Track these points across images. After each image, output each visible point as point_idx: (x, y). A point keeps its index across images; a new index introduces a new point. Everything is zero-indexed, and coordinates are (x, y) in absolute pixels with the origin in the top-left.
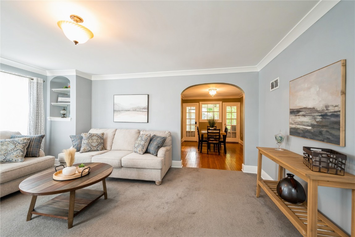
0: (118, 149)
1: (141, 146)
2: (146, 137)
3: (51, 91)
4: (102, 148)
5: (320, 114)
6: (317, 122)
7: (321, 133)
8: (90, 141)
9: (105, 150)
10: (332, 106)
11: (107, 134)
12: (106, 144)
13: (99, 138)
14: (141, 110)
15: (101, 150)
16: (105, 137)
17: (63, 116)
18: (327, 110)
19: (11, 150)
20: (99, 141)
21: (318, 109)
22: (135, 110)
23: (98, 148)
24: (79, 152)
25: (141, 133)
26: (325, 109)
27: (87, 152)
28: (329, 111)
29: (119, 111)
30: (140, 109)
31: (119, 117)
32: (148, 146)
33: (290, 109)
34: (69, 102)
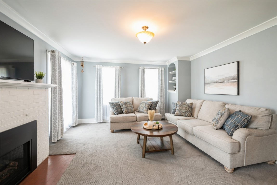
1: (215, 120)
2: (223, 111)
3: (169, 74)
4: (190, 115)
8: (181, 108)
9: (192, 117)
11: (196, 104)
12: (194, 112)
13: (188, 107)
15: (189, 117)
16: (193, 106)
20: (188, 109)
23: (186, 115)
24: (174, 115)
27: (178, 115)
29: (209, 83)
31: (210, 89)
32: (225, 122)
34: (175, 80)
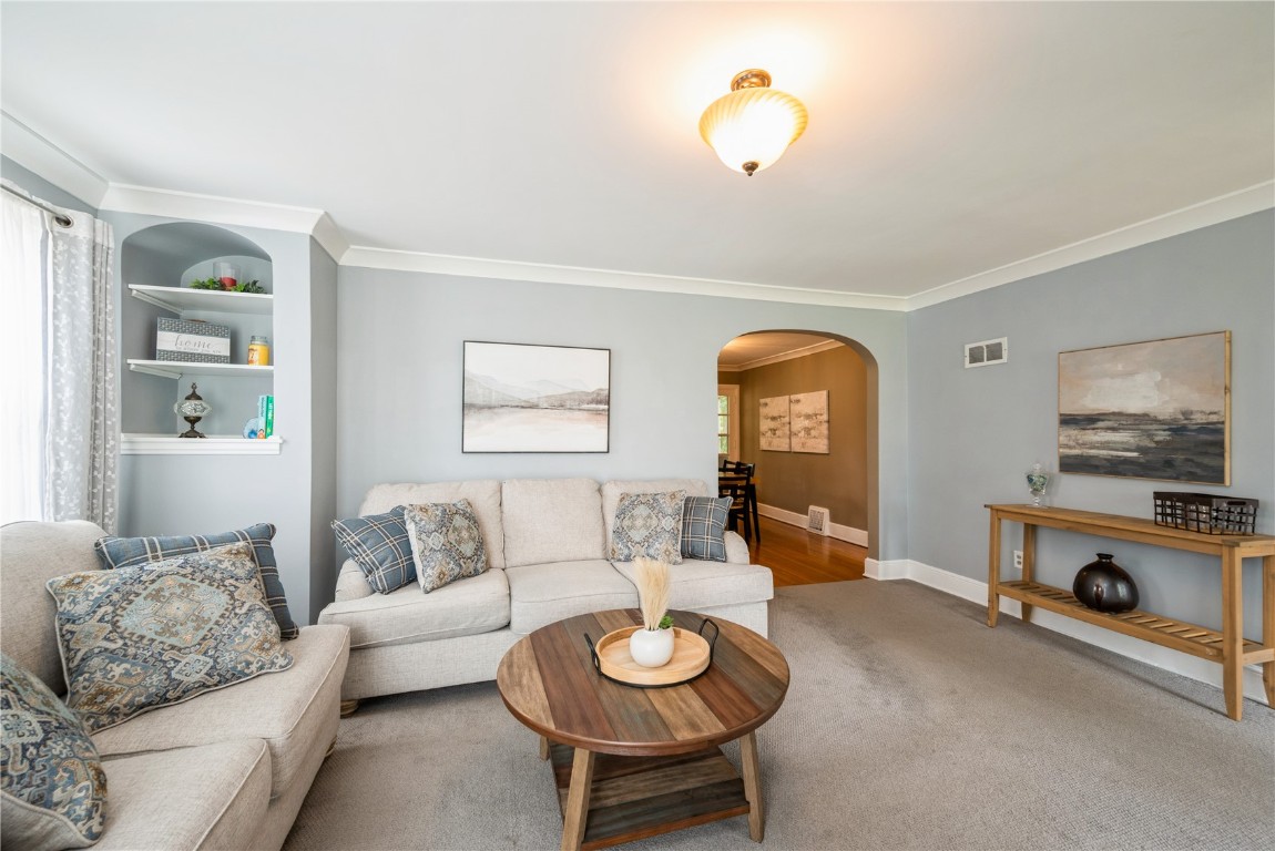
0: (545, 560)
5: (1167, 427)
6: (1156, 442)
7: (1169, 463)
10: (1202, 412)
14: (585, 406)
17: (187, 427)
18: (1186, 419)
19: (222, 616)
21: (1161, 418)
22: (560, 405)
25: (608, 489)
26: (1181, 417)
28: (1194, 422)
30: (581, 402)
33: (1061, 415)
